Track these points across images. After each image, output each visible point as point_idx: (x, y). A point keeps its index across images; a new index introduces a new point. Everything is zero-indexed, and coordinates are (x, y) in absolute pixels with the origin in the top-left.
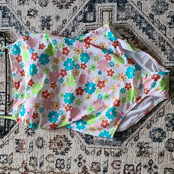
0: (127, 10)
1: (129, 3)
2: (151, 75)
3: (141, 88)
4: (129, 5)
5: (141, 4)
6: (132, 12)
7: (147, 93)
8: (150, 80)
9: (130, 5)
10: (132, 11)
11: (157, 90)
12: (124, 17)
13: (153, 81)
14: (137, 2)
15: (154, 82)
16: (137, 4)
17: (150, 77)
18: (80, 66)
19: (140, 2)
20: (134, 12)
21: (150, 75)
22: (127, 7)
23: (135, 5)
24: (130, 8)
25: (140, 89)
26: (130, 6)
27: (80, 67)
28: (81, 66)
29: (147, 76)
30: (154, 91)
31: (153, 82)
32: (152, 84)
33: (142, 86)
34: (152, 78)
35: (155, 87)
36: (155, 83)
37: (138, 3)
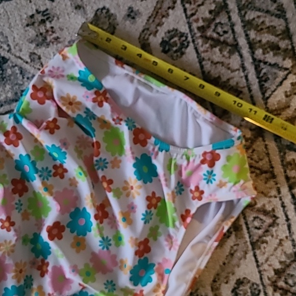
0: (12, 78)
1: (12, 62)
2: (198, 157)
3: (183, 190)
4: (14, 67)
5: (40, 58)
6: (25, 79)
7: (200, 199)
8: (198, 167)
9: (16, 65)
10: (23, 78)
11: (221, 185)
12: (10, 95)
13: (205, 167)
14: (28, 56)
15: (209, 169)
16: (29, 61)
17: (198, 161)
18: (50, 171)
19: (34, 53)
20: (28, 78)
21: (196, 156)
22: (10, 73)
23: (27, 63)
24: (18, 72)
25: (181, 194)
26: (16, 68)
27: (51, 174)
28: (53, 171)
29: (188, 159)
30: (215, 190)
31: (208, 172)
32: (204, 175)
33: (182, 185)
34: (203, 162)
35: (215, 180)
36: (212, 171)
37: (30, 56)
